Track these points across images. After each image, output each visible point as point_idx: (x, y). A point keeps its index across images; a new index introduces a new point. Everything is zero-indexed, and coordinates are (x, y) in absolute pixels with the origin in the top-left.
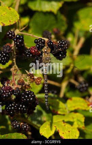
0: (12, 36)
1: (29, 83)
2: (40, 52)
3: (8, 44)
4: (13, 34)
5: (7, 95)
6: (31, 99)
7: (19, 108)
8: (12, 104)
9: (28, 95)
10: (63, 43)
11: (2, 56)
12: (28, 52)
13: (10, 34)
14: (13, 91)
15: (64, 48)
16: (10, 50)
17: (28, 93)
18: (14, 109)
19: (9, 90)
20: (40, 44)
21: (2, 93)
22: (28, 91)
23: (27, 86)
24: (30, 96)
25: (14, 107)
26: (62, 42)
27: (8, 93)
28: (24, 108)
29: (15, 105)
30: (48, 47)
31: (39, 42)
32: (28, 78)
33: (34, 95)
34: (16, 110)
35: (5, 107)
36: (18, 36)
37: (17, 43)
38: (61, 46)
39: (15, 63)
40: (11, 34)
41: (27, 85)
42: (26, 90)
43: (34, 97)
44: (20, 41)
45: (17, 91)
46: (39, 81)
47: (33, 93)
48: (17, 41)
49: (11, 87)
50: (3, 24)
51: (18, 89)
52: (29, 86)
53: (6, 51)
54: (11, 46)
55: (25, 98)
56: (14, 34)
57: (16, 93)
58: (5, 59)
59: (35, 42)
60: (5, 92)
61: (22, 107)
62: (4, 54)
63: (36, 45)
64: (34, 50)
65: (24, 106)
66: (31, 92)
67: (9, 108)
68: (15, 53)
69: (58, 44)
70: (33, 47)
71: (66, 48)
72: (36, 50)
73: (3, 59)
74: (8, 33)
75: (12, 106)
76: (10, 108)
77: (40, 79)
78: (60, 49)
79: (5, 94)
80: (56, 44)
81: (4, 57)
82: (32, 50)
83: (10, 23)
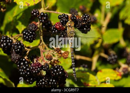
0: (36, 14)
1: (58, 58)
2: (64, 27)
3: (33, 22)
4: (37, 12)
5: (36, 71)
6: (60, 73)
7: (50, 83)
8: (42, 80)
9: (57, 69)
10: (87, 17)
11: (29, 34)
12: (54, 28)
13: (34, 12)
14: (42, 66)
15: (87, 22)
16: (36, 28)
17: (56, 67)
18: (45, 84)
19: (38, 66)
20: (64, 20)
21: (31, 70)
22: (57, 66)
23: (56, 62)
24: (59, 70)
25: (44, 82)
26: (85, 16)
27: (38, 68)
28: (54, 83)
29: (45, 80)
30: (71, 22)
31: (63, 17)
32: (55, 53)
33: (62, 69)
34: (46, 84)
35: (36, 82)
36: (42, 14)
37: (42, 20)
38: (85, 20)
39: (42, 40)
40: (36, 12)
41: (56, 60)
42: (55, 65)
43: (63, 71)
44: (45, 18)
45: (46, 66)
46: (66, 55)
47: (62, 67)
48: (41, 19)
49: (39, 63)
50: (28, 4)
51: (47, 64)
52: (57, 61)
53: (32, 29)
54: (37, 24)
55: (54, 72)
56: (39, 12)
57: (44, 68)
58: (31, 37)
59: (59, 18)
60: (34, 68)
61: (52, 81)
62: (31, 33)
63: (60, 21)
64: (59, 26)
65: (54, 81)
66: (60, 66)
67: (39, 83)
68: (42, 31)
69: (82, 18)
70: (58, 23)
71: (90, 21)
72: (60, 25)
73: (30, 37)
74: (33, 12)
75: (43, 81)
76: (41, 84)
77: (67, 53)
78: (83, 23)
79: (34, 70)
80: (80, 19)
81: (31, 35)
82: (57, 26)
83: (34, 3)
